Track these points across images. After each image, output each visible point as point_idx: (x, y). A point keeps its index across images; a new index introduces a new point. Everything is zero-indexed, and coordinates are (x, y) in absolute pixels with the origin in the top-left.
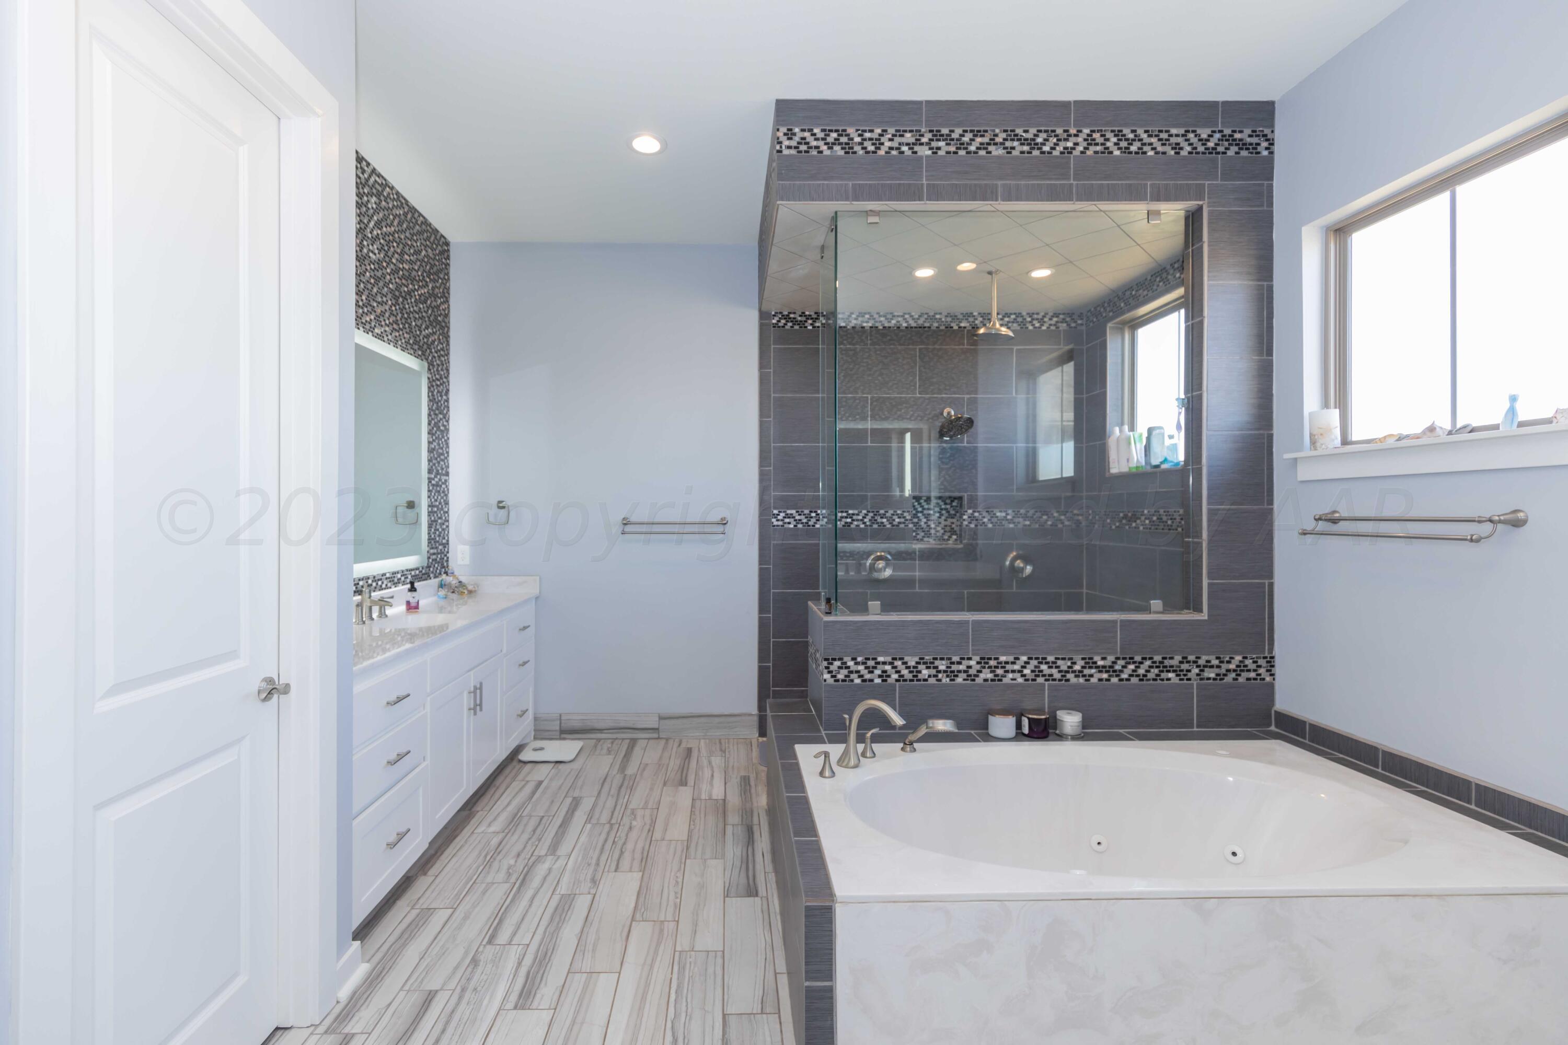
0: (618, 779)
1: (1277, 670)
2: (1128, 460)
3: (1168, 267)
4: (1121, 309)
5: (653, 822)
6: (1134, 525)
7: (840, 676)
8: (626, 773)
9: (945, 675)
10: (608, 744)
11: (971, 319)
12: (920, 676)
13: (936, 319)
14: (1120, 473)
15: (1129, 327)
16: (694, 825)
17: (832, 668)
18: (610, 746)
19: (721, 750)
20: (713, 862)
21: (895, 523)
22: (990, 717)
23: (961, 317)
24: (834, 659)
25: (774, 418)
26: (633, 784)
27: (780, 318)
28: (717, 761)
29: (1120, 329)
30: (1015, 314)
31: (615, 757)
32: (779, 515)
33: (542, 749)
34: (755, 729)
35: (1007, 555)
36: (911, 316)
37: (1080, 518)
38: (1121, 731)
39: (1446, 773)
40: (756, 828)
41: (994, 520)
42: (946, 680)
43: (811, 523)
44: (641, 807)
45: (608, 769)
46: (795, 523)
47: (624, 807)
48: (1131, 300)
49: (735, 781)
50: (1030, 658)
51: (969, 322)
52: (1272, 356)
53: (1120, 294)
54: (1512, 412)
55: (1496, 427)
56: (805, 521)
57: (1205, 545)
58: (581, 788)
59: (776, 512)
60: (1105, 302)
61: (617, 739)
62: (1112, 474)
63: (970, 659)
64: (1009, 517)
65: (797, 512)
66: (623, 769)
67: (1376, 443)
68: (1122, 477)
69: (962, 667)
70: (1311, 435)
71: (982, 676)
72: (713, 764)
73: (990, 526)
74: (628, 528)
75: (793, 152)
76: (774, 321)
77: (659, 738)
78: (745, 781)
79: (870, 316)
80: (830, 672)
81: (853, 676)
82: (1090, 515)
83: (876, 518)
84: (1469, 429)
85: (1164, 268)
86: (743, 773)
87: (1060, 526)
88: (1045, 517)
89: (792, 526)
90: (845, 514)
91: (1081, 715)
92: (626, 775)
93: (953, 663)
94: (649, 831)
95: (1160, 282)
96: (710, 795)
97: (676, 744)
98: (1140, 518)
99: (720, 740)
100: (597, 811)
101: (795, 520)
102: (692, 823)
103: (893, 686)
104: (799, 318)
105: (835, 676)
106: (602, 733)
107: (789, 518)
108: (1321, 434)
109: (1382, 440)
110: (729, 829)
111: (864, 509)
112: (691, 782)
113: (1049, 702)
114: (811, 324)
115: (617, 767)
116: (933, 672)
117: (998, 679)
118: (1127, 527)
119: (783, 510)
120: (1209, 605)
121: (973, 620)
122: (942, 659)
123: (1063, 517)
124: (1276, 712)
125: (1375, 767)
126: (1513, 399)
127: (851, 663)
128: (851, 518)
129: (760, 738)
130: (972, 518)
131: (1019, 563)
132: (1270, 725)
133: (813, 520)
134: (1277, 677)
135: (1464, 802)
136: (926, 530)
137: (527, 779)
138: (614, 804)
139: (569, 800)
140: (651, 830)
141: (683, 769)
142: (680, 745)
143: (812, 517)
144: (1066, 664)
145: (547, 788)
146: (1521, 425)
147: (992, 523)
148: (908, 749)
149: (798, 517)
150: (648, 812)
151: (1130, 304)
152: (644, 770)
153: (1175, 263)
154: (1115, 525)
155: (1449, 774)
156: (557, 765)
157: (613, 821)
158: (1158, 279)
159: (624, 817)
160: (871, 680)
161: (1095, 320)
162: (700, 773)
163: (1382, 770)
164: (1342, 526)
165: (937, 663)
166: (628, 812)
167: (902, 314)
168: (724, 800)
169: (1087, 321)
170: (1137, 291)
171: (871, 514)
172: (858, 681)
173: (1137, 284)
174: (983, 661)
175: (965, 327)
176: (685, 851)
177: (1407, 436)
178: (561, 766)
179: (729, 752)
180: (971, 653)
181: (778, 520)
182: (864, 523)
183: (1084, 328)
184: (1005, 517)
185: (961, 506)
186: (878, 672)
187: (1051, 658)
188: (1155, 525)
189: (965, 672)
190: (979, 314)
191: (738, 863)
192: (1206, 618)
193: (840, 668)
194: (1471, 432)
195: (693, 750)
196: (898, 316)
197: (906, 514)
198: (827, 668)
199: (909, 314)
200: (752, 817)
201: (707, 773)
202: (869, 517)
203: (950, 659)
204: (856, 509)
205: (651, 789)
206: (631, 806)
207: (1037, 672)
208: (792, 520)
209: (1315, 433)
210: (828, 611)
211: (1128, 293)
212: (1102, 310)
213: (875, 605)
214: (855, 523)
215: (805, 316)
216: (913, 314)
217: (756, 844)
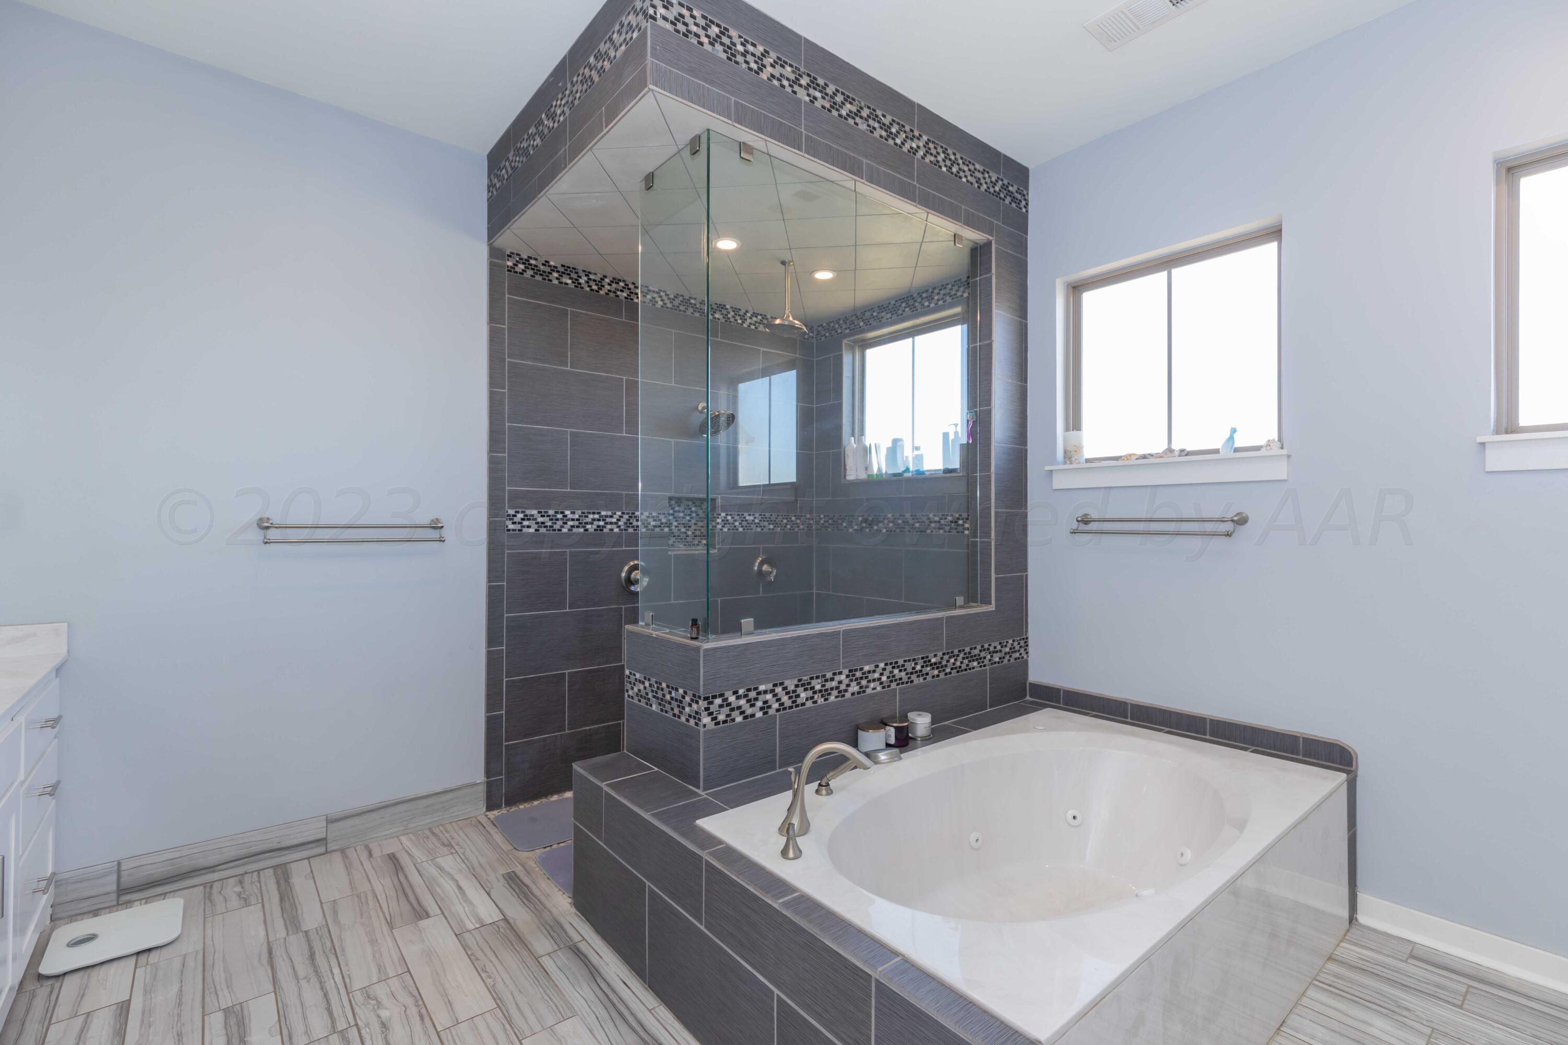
0: (296, 944)
1: (1030, 649)
2: (866, 469)
3: (915, 295)
4: (860, 327)
5: (418, 998)
6: (875, 528)
7: (721, 717)
8: (304, 928)
9: (820, 695)
10: (232, 888)
11: (724, 312)
12: (799, 701)
13: (691, 304)
14: (857, 479)
15: (859, 346)
16: (490, 977)
17: (713, 708)
18: (238, 889)
19: (444, 845)
20: (564, 1028)
21: (650, 527)
22: (860, 733)
23: (715, 307)
24: (714, 697)
25: (509, 390)
26: (333, 943)
27: (517, 261)
28: (448, 862)
29: (852, 348)
30: (761, 315)
31: (263, 906)
32: (515, 516)
33: (91, 938)
34: (482, 802)
35: (755, 561)
36: (667, 295)
37: (811, 522)
38: (946, 723)
39: (1186, 714)
40: (583, 946)
41: (744, 524)
42: (821, 701)
43: (557, 527)
44: (375, 980)
45: (262, 933)
46: (536, 526)
47: (343, 991)
48: (872, 321)
49: (500, 889)
50: (886, 664)
51: (722, 314)
52: (1027, 383)
53: (859, 313)
54: (1231, 439)
55: (1216, 451)
56: (549, 524)
57: (993, 544)
58: (229, 986)
59: (511, 512)
60: (840, 319)
61: (246, 873)
62: (849, 481)
63: (840, 673)
64: (757, 521)
65: (539, 512)
66: (293, 922)
67: (1124, 460)
68: (857, 484)
69: (834, 684)
70: (1065, 452)
71: (851, 690)
72: (447, 868)
73: (741, 529)
74: (273, 534)
75: (668, 26)
76: (510, 263)
77: (327, 852)
78: (512, 879)
79: (626, 285)
80: (710, 714)
81: (735, 714)
82: (821, 519)
83: (631, 521)
84: (1185, 453)
85: (912, 296)
86: (502, 871)
87: (796, 529)
88: (785, 521)
89: (532, 530)
90: (597, 516)
91: (930, 715)
92: (306, 932)
93: (826, 681)
94: (421, 1017)
95: (905, 307)
96: (479, 920)
97: (364, 856)
98: (882, 522)
99: (430, 830)
100: (295, 1017)
101: (537, 523)
102: (483, 975)
103: (774, 717)
104: (542, 268)
105: (716, 718)
106: (214, 872)
107: (529, 520)
108: (1076, 451)
109: (1128, 457)
110: (547, 962)
111: (619, 511)
112: (433, 908)
113: (900, 706)
114: (557, 279)
115: (279, 924)
116: (810, 693)
117: (862, 690)
118: (867, 530)
119: (520, 510)
120: (996, 597)
121: (844, 630)
122: (817, 677)
123: (798, 521)
124: (1030, 684)
125: (1124, 718)
126: (1234, 431)
127: (732, 699)
128: (604, 520)
129: (488, 813)
130: (725, 521)
131: (765, 568)
132: (1025, 696)
133: (560, 523)
134: (1030, 654)
135: (1201, 734)
136: (677, 534)
137: (84, 1009)
138: (321, 994)
139: (217, 1020)
140: (425, 1015)
141: (404, 890)
142: (370, 854)
143: (557, 520)
144: (911, 665)
145: (147, 1013)
146: (1236, 450)
147: (742, 527)
148: (824, 792)
149: (540, 520)
150: (395, 984)
151: (870, 324)
152: (335, 913)
153: (923, 292)
154: (852, 527)
155: (1189, 715)
156: (143, 958)
157: (341, 1025)
158: (904, 305)
159: (357, 1010)
160: (753, 716)
161: (827, 335)
162: (439, 890)
163: (1131, 719)
164: (1093, 526)
165: (814, 682)
166: (359, 997)
167: (657, 290)
168: (506, 920)
169: (817, 335)
170: (879, 313)
171: (626, 517)
172: (739, 719)
173: (879, 307)
174: (851, 674)
175: (719, 319)
176: (507, 1026)
177: (1151, 455)
178: (154, 957)
179: (458, 844)
180: (841, 667)
181: (514, 523)
182: (619, 527)
183: (814, 341)
184: (753, 521)
185: (714, 509)
186: (759, 704)
187: (901, 662)
188: (900, 528)
189: (837, 688)
190: (732, 307)
191: (602, 1012)
192: (994, 609)
193: (721, 706)
194: (1186, 455)
195: (398, 855)
196: (654, 292)
197: (662, 517)
198: (707, 709)
199: (664, 291)
200: (566, 933)
201: (448, 887)
202: (623, 520)
203: (824, 676)
204: (610, 510)
205: (373, 941)
206: (357, 984)
207: (892, 678)
208: (532, 523)
209: (1069, 449)
210: (694, 636)
211: (868, 314)
212: (837, 326)
213: (747, 622)
214: (609, 527)
215: (550, 266)
216: (668, 293)
217: (602, 971)
